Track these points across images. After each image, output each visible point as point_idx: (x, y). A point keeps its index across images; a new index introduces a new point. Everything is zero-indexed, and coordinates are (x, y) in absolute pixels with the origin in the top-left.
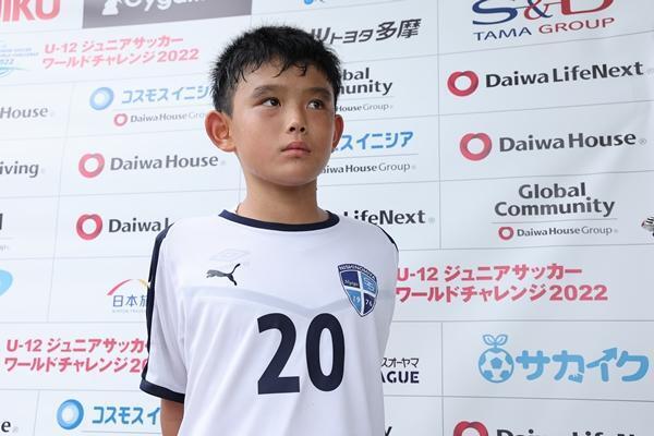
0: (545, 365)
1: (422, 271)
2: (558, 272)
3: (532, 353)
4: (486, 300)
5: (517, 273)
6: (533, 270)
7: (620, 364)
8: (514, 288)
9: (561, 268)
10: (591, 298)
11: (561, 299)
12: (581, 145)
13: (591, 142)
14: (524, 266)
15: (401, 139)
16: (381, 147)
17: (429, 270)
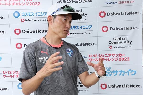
0: (118, 73)
1: (94, 55)
2: (120, 55)
3: (115, 71)
4: (107, 61)
5: (113, 55)
6: (116, 55)
7: (131, 72)
8: (112, 58)
9: (121, 54)
10: (126, 60)
11: (121, 60)
12: (126, 29)
13: (128, 29)
14: (114, 54)
15: (89, 27)
16: (85, 29)
17: (96, 55)
